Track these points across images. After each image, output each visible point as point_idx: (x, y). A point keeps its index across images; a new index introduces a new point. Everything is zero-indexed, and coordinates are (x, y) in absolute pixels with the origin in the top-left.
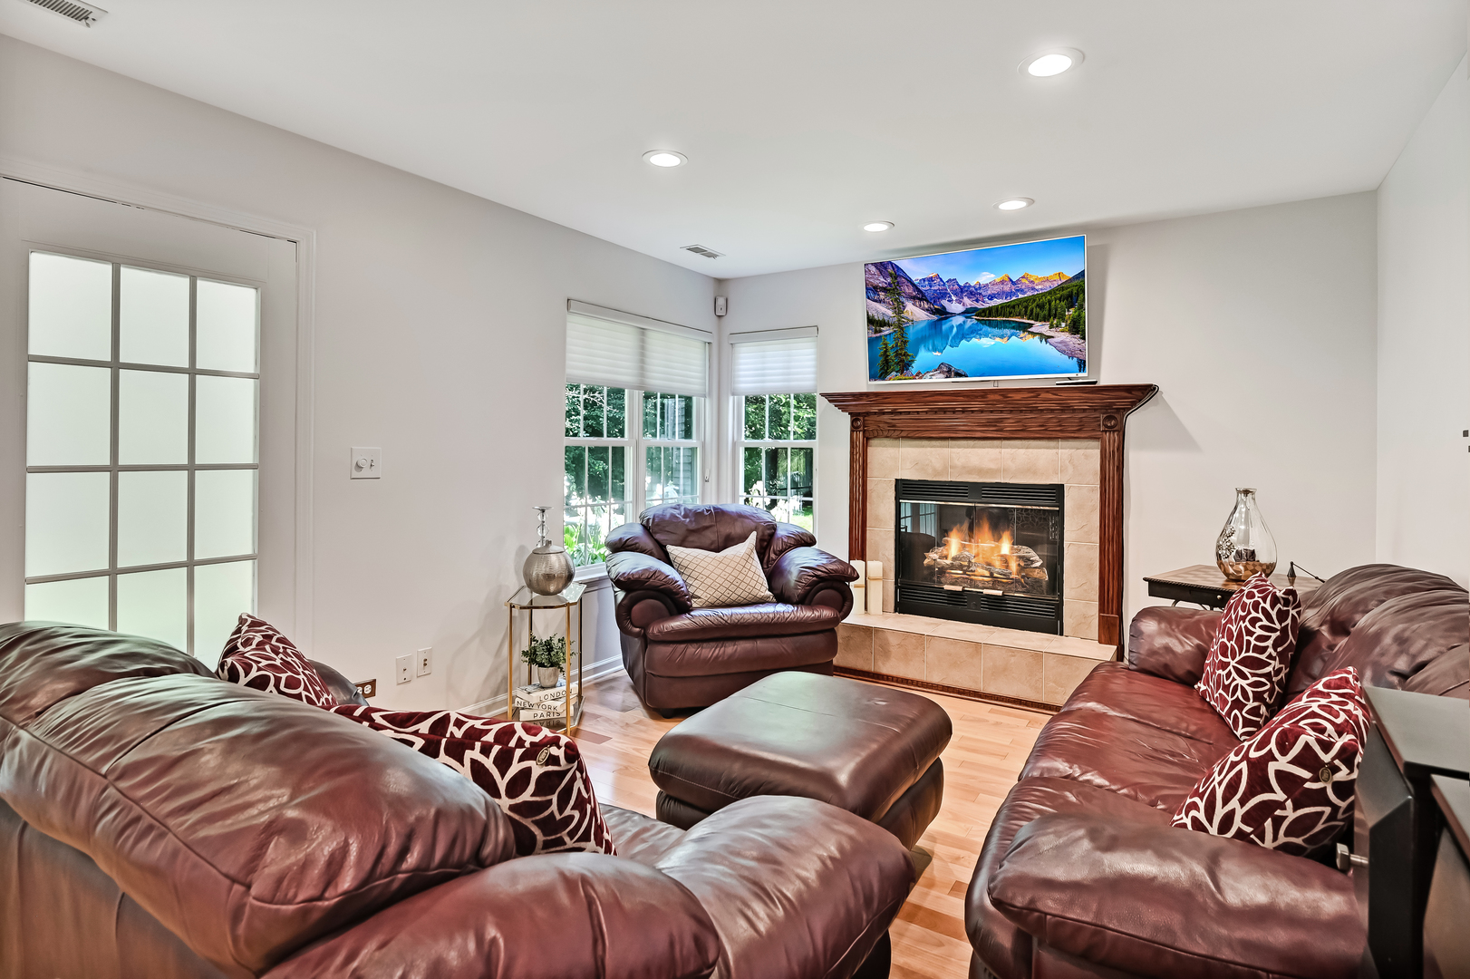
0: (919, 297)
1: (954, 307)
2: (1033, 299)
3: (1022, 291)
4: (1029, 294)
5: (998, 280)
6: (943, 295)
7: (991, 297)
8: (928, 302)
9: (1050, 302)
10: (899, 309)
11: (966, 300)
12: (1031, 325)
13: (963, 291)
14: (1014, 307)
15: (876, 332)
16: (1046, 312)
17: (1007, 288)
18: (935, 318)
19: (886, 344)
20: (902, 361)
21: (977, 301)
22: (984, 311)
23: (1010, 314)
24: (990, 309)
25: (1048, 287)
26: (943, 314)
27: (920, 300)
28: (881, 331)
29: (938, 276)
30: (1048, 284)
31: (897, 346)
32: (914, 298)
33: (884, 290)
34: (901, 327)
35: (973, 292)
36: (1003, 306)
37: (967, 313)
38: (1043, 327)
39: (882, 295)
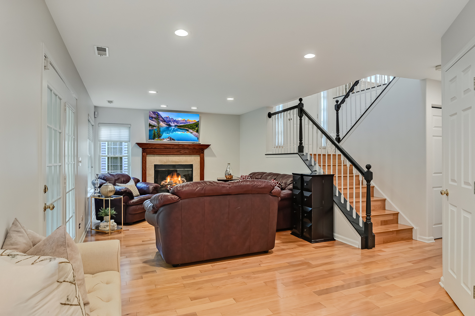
0: (164, 121)
1: (172, 124)
2: (189, 125)
3: (187, 123)
4: (189, 124)
5: (182, 120)
6: (170, 121)
7: (181, 123)
8: (166, 122)
9: (193, 126)
10: (159, 123)
11: (175, 123)
12: (189, 130)
13: (175, 121)
14: (185, 126)
15: (152, 128)
16: (192, 128)
17: (184, 122)
18: (168, 126)
19: (155, 131)
20: (159, 135)
21: (178, 124)
22: (179, 126)
23: (185, 127)
24: (180, 126)
25: (193, 123)
26: (170, 126)
27: (164, 122)
28: (153, 128)
29: (169, 117)
30: (192, 122)
31: (158, 132)
32: (163, 121)
33: (155, 118)
34: (159, 127)
35: (177, 122)
36: (183, 126)
37: (175, 126)
38: (191, 131)
39: (154, 119)
